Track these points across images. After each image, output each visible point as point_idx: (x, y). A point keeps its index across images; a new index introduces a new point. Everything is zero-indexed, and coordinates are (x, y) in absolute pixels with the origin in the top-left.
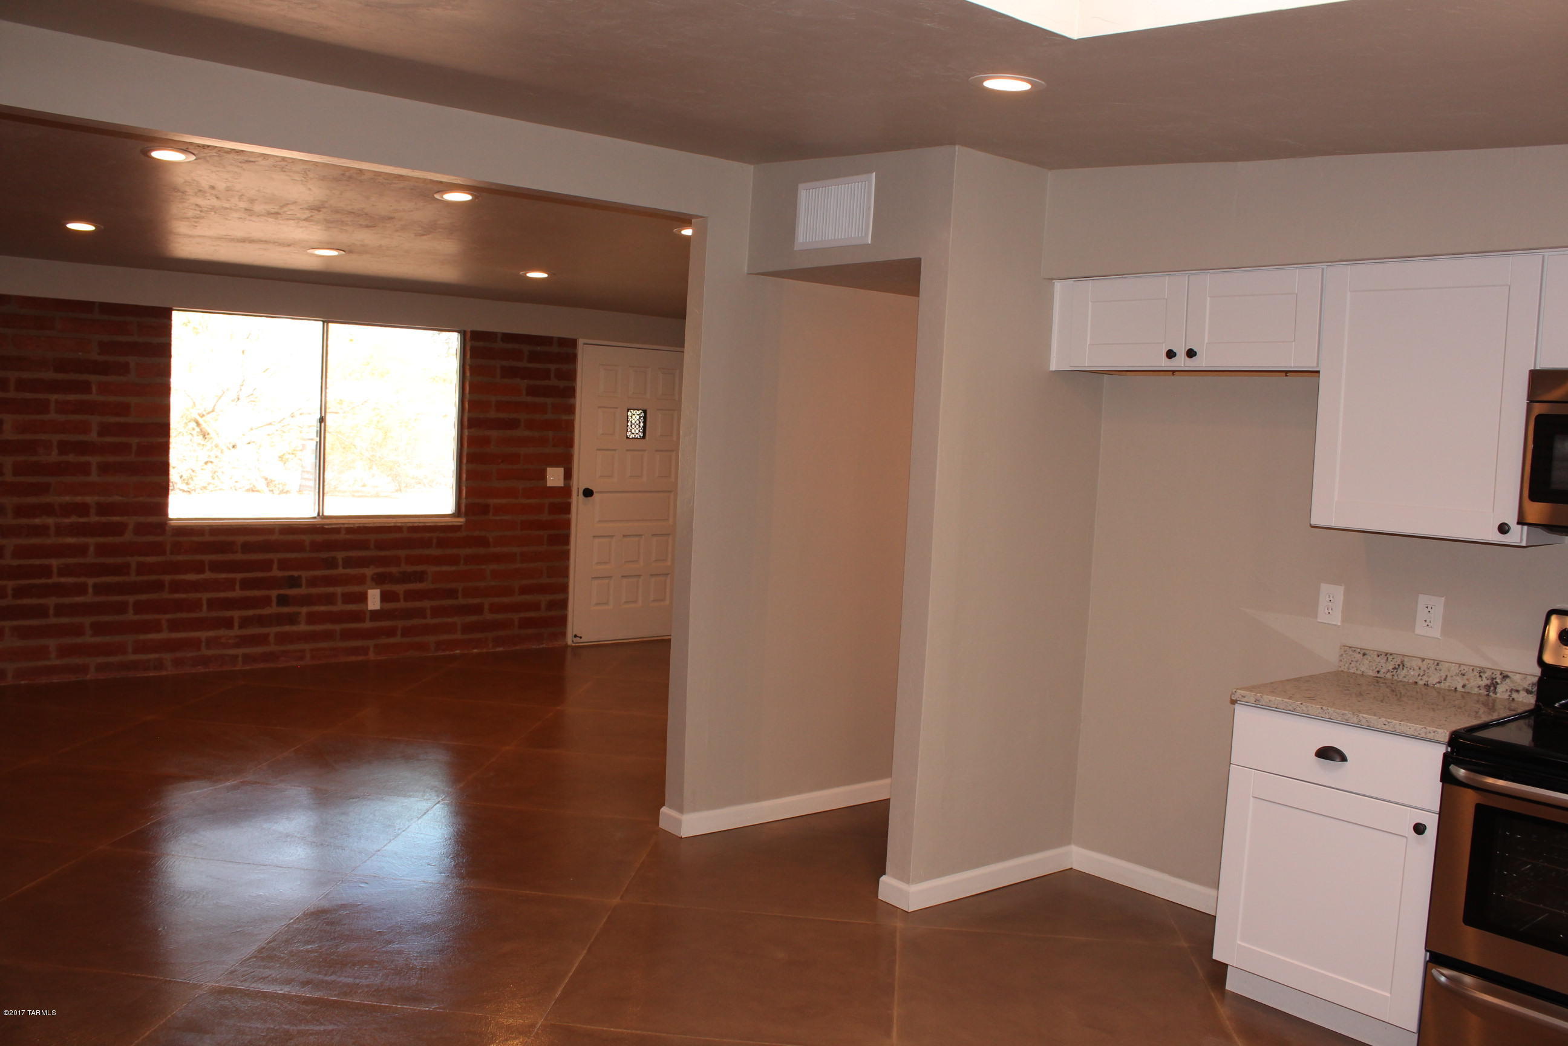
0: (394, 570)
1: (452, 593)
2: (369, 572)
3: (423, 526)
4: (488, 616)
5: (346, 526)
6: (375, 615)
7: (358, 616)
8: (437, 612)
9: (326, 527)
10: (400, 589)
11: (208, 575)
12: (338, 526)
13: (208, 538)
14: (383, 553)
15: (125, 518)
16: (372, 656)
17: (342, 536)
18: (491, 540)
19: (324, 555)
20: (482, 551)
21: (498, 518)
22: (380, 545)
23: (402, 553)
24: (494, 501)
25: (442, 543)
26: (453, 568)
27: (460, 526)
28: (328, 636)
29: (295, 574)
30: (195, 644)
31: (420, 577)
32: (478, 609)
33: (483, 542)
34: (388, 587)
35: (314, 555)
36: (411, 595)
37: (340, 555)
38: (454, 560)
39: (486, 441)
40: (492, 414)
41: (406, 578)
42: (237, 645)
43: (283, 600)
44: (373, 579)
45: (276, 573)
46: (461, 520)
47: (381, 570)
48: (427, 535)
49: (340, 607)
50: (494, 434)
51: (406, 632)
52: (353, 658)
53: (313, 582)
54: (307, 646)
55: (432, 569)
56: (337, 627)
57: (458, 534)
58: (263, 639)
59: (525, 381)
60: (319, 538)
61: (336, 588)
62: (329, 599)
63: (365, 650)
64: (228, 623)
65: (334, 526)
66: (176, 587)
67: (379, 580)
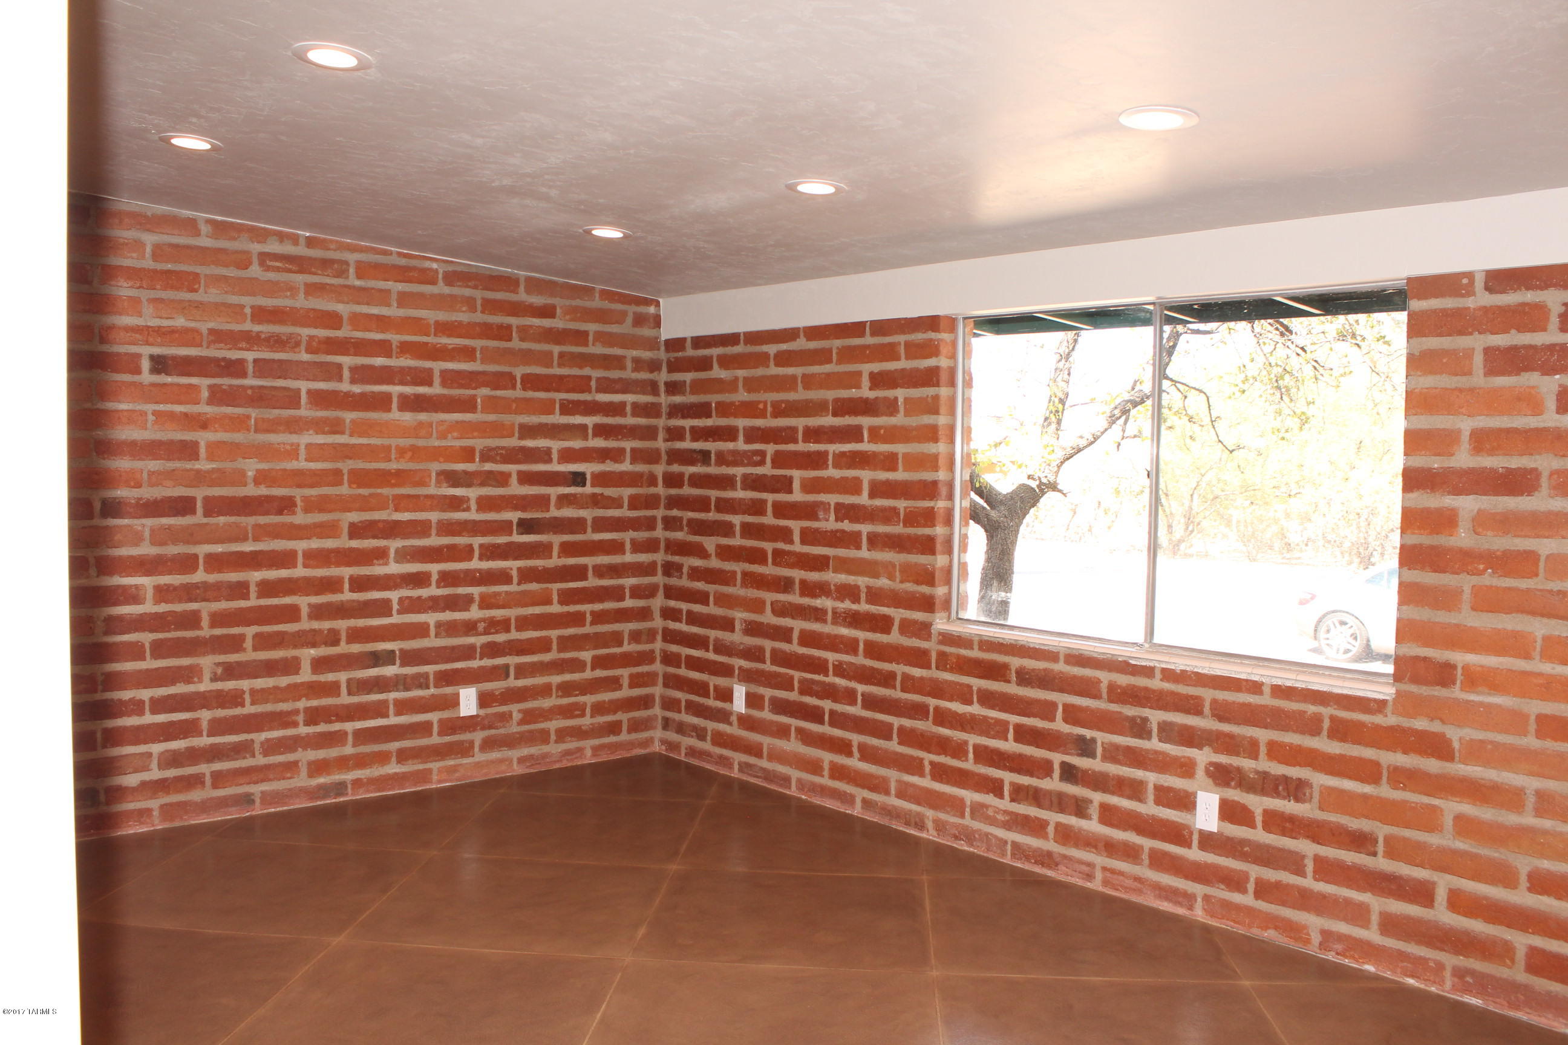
0: (1246, 764)
1: (1361, 841)
2: (1203, 757)
3: (1303, 689)
4: (1442, 915)
5: (1164, 666)
6: (1208, 841)
7: (1178, 834)
8: (1326, 869)
9: (1133, 662)
10: (1258, 803)
11: (976, 709)
12: (1152, 664)
13: (975, 653)
14: (1226, 728)
15: (892, 609)
16: (1199, 914)
17: (1156, 683)
18: (1456, 745)
19: (1130, 711)
20: (1432, 765)
21: (1473, 697)
22: (1222, 713)
23: (1263, 735)
24: (1461, 658)
25: (1341, 731)
26: (1367, 789)
27: (1383, 703)
28: (1130, 853)
29: (1088, 733)
30: (957, 806)
31: (1296, 790)
32: (1423, 894)
33: (1439, 747)
34: (1235, 795)
35: (1114, 707)
36: (1275, 822)
37: (1155, 717)
38: (1369, 772)
39: (1446, 521)
40: (1463, 459)
41: (1267, 785)
42: (1007, 826)
43: (1069, 773)
44: (1208, 773)
45: (1059, 725)
46: (1386, 692)
47: (1223, 759)
48: (1311, 709)
49: (1149, 808)
50: (1468, 504)
51: (1264, 890)
52: (1165, 906)
53: (1113, 754)
54: (1100, 860)
55: (1320, 780)
56: (1147, 843)
57: (1378, 719)
58: (1037, 827)
59: (1557, 377)
60: (1123, 680)
61: (1148, 774)
62: (1135, 790)
63: (1188, 899)
64: (995, 787)
65: (1144, 664)
66: (943, 718)
67: (1221, 776)
